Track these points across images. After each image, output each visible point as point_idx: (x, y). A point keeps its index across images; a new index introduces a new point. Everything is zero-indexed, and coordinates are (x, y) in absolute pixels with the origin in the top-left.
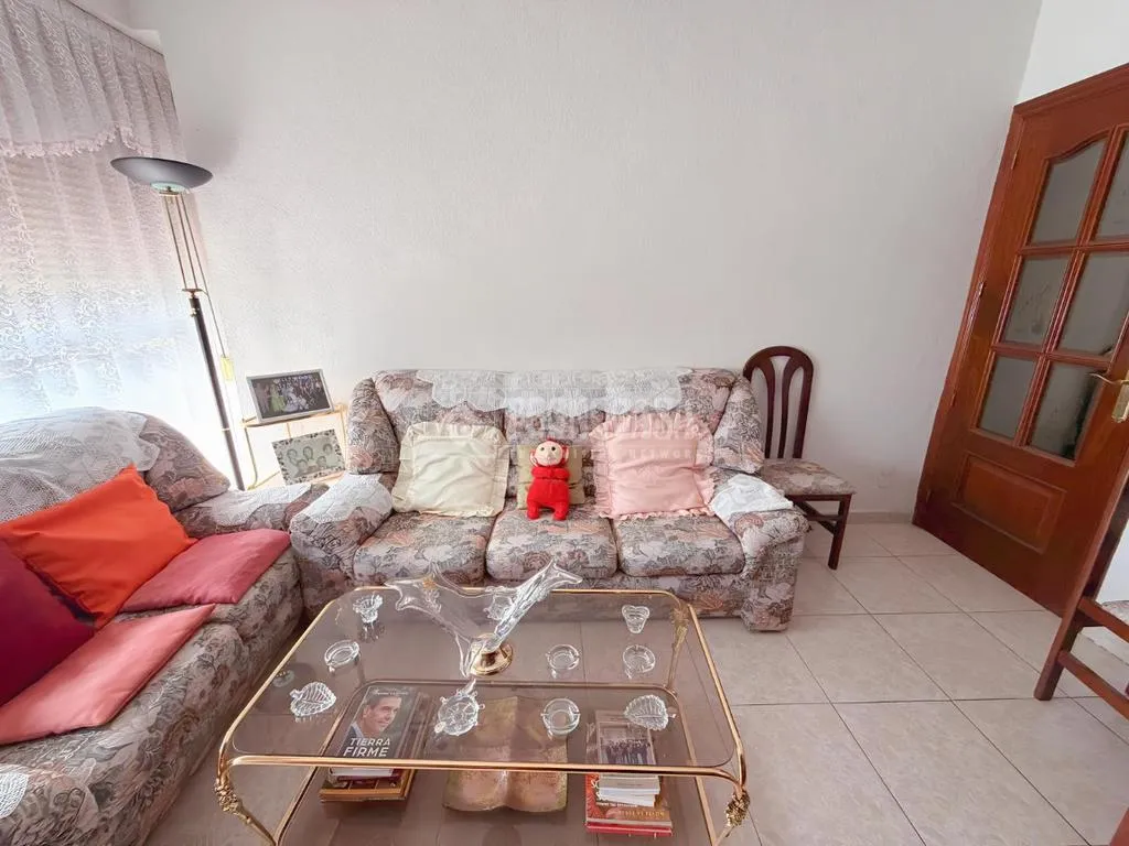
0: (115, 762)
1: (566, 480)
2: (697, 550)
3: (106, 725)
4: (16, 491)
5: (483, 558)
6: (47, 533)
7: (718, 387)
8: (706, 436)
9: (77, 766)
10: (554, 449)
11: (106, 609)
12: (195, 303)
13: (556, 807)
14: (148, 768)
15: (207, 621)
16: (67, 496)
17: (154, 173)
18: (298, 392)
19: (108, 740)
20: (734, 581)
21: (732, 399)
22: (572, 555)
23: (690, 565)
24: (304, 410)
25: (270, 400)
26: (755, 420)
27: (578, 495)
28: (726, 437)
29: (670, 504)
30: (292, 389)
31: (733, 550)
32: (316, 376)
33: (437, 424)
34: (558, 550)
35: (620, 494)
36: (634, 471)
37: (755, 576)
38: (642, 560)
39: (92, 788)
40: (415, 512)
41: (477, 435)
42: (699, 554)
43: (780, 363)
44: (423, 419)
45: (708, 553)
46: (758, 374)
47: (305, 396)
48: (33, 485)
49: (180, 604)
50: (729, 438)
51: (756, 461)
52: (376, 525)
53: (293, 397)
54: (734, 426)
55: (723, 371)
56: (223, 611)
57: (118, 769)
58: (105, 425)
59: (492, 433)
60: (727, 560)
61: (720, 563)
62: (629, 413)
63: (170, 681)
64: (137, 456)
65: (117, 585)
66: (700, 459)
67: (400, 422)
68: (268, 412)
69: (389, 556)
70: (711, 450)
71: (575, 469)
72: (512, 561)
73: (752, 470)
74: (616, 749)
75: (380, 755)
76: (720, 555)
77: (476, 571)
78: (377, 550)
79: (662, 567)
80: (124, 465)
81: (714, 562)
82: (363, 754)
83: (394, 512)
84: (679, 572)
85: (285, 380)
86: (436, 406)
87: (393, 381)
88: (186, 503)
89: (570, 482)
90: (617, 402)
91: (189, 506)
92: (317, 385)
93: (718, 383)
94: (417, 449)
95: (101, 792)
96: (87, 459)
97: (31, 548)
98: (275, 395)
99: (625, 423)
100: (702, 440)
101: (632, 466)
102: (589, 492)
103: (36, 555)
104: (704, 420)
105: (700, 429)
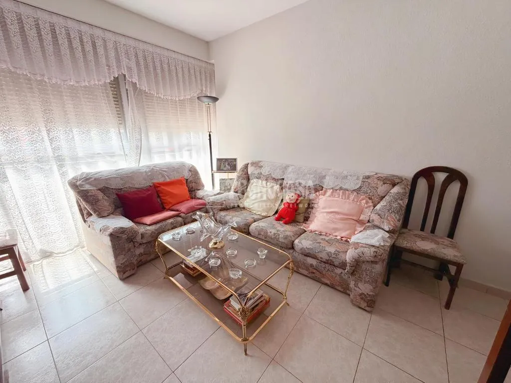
0: (147, 232)
1: (295, 210)
2: (325, 250)
3: (149, 225)
4: (160, 176)
5: (248, 225)
6: (163, 187)
7: (384, 183)
8: (370, 207)
9: (142, 229)
10: (292, 196)
11: (167, 207)
12: (210, 135)
14: (152, 237)
15: (178, 216)
16: (168, 180)
17: (205, 100)
18: (229, 164)
19: (148, 228)
20: (342, 273)
21: (392, 191)
22: (275, 234)
23: (320, 255)
24: (229, 170)
25: (220, 166)
26: (399, 204)
27: (301, 218)
28: (378, 210)
29: (335, 232)
30: (227, 163)
31: (342, 257)
32: (235, 160)
33: (260, 181)
34: (271, 231)
35: (317, 223)
36: (325, 214)
37: (353, 274)
38: (300, 246)
39: (141, 234)
40: (244, 208)
41: (272, 187)
42: (324, 252)
44: (257, 178)
45: (329, 254)
47: (230, 166)
48: (163, 176)
49: (177, 211)
50: (380, 210)
51: (391, 225)
53: (227, 165)
54: (385, 204)
55: (394, 176)
56: (182, 215)
57: (147, 233)
58: (182, 166)
59: (277, 187)
60: (337, 259)
61: (334, 260)
62: (332, 188)
63: (164, 223)
64: (186, 175)
65: (170, 203)
66: (362, 217)
67: (251, 178)
68: (219, 169)
69: (225, 216)
70: (369, 214)
72: (256, 229)
73: (387, 230)
76: (334, 256)
77: (245, 229)
78: (223, 213)
79: (307, 252)
80: (182, 176)
81: (331, 258)
83: (238, 206)
84: (315, 257)
85: (226, 160)
86: (261, 174)
87: (253, 164)
89: (298, 212)
90: (328, 182)
91: (193, 191)
92: (235, 163)
93: (385, 181)
94: (252, 188)
95: (143, 236)
96: (175, 172)
97: (159, 189)
98: (222, 164)
99: (329, 192)
100: (366, 208)
101: (326, 212)
102: (306, 219)
103: (159, 191)
104: (370, 199)
105: (367, 203)
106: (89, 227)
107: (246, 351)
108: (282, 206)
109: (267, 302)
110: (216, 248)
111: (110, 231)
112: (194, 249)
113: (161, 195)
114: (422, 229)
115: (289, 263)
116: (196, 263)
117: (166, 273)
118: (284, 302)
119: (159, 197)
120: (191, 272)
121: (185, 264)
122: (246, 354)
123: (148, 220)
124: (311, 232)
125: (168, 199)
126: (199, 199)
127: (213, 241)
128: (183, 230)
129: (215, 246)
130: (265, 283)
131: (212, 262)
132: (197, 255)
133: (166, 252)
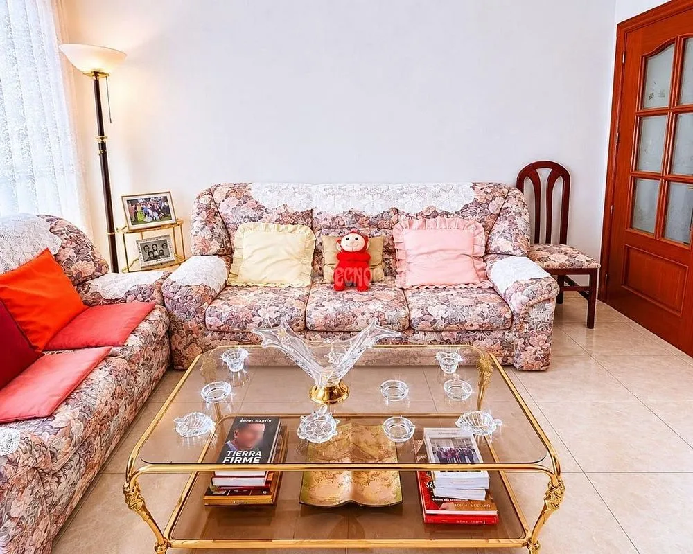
5: (303, 316)
7: (493, 197)
10: (357, 239)
12: (102, 146)
13: (393, 501)
18: (153, 209)
20: (504, 334)
22: (372, 315)
24: (157, 221)
26: (525, 219)
28: (501, 232)
30: (149, 206)
32: (165, 198)
33: (262, 224)
43: (544, 174)
44: (251, 220)
46: (528, 184)
47: (157, 211)
50: (504, 232)
52: (218, 291)
53: (150, 211)
54: (507, 223)
59: (304, 230)
65: (45, 328)
66: (477, 249)
67: (230, 221)
69: (232, 313)
70: (483, 242)
73: (520, 254)
74: (445, 453)
75: (254, 462)
77: (297, 324)
82: (239, 461)
87: (227, 192)
88: (81, 280)
89: (371, 264)
91: (84, 281)
92: (166, 204)
94: (246, 240)
98: (139, 209)
99: (416, 223)
100: (477, 235)
105: (477, 227)
114: (537, 241)
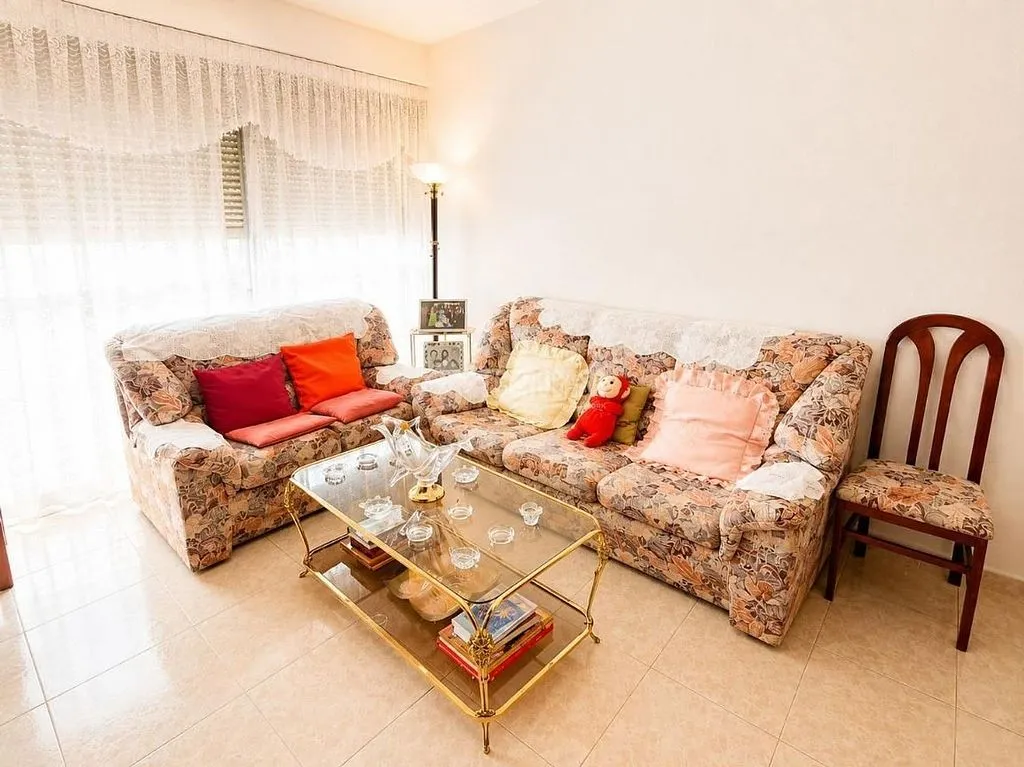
1: (619, 417)
2: (665, 503)
3: (260, 448)
5: (502, 447)
6: (304, 358)
7: (807, 356)
8: (772, 408)
9: (243, 456)
10: (612, 382)
11: (306, 405)
15: (329, 426)
16: (314, 340)
18: (448, 315)
19: (258, 453)
20: (709, 558)
22: (556, 466)
23: (653, 515)
25: (429, 317)
27: (627, 432)
28: (795, 414)
30: (443, 311)
31: (699, 516)
32: (462, 304)
33: (536, 342)
34: (546, 458)
36: (679, 424)
37: (735, 558)
38: (611, 493)
40: (497, 410)
41: (564, 358)
42: (664, 506)
43: (945, 339)
48: (304, 332)
49: (328, 415)
50: (798, 417)
51: (824, 451)
53: (444, 317)
54: (810, 403)
55: (831, 338)
59: (574, 359)
60: (690, 524)
61: (683, 525)
62: (694, 365)
64: (359, 329)
66: (757, 432)
67: (514, 338)
68: (425, 326)
69: (452, 425)
70: (772, 425)
71: (632, 409)
72: (512, 454)
76: (684, 516)
77: (493, 456)
78: (448, 420)
79: (626, 506)
80: (349, 332)
83: (484, 405)
84: (643, 520)
86: (539, 326)
87: (520, 304)
90: (687, 350)
91: (372, 367)
97: (289, 362)
98: (432, 314)
99: (687, 375)
100: (764, 411)
101: (680, 420)
102: (640, 435)
103: (293, 366)
104: (774, 390)
105: (766, 399)
106: (135, 446)
107: (487, 743)
108: (587, 406)
109: (546, 631)
110: (425, 501)
111: (176, 455)
112: (374, 503)
113: (294, 374)
114: (911, 460)
115: (595, 537)
116: (382, 536)
117: (308, 563)
118: (586, 631)
119: (290, 379)
120: (367, 561)
121: (352, 540)
122: (487, 751)
123: (260, 433)
124: (643, 463)
125: (310, 385)
126: (381, 387)
127: (419, 485)
128: (350, 460)
129: (423, 497)
130: (532, 582)
131: (414, 533)
132: (380, 517)
133: (310, 510)
